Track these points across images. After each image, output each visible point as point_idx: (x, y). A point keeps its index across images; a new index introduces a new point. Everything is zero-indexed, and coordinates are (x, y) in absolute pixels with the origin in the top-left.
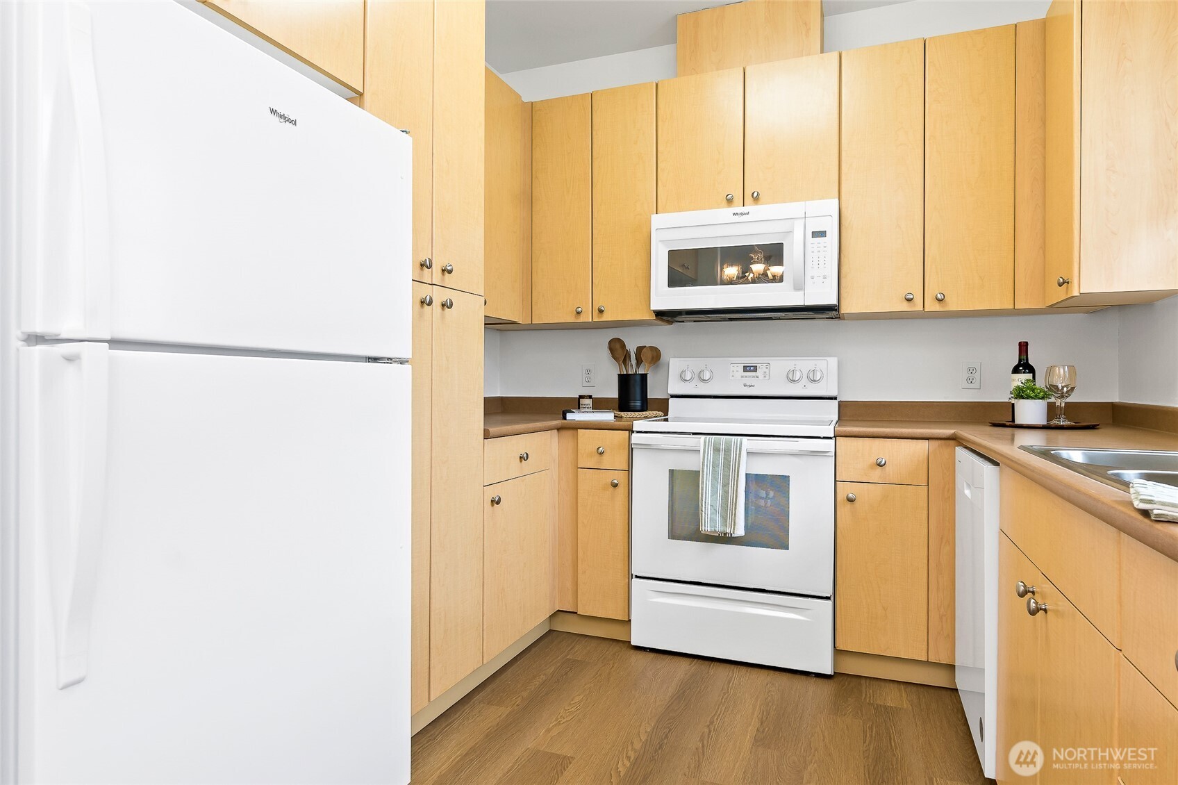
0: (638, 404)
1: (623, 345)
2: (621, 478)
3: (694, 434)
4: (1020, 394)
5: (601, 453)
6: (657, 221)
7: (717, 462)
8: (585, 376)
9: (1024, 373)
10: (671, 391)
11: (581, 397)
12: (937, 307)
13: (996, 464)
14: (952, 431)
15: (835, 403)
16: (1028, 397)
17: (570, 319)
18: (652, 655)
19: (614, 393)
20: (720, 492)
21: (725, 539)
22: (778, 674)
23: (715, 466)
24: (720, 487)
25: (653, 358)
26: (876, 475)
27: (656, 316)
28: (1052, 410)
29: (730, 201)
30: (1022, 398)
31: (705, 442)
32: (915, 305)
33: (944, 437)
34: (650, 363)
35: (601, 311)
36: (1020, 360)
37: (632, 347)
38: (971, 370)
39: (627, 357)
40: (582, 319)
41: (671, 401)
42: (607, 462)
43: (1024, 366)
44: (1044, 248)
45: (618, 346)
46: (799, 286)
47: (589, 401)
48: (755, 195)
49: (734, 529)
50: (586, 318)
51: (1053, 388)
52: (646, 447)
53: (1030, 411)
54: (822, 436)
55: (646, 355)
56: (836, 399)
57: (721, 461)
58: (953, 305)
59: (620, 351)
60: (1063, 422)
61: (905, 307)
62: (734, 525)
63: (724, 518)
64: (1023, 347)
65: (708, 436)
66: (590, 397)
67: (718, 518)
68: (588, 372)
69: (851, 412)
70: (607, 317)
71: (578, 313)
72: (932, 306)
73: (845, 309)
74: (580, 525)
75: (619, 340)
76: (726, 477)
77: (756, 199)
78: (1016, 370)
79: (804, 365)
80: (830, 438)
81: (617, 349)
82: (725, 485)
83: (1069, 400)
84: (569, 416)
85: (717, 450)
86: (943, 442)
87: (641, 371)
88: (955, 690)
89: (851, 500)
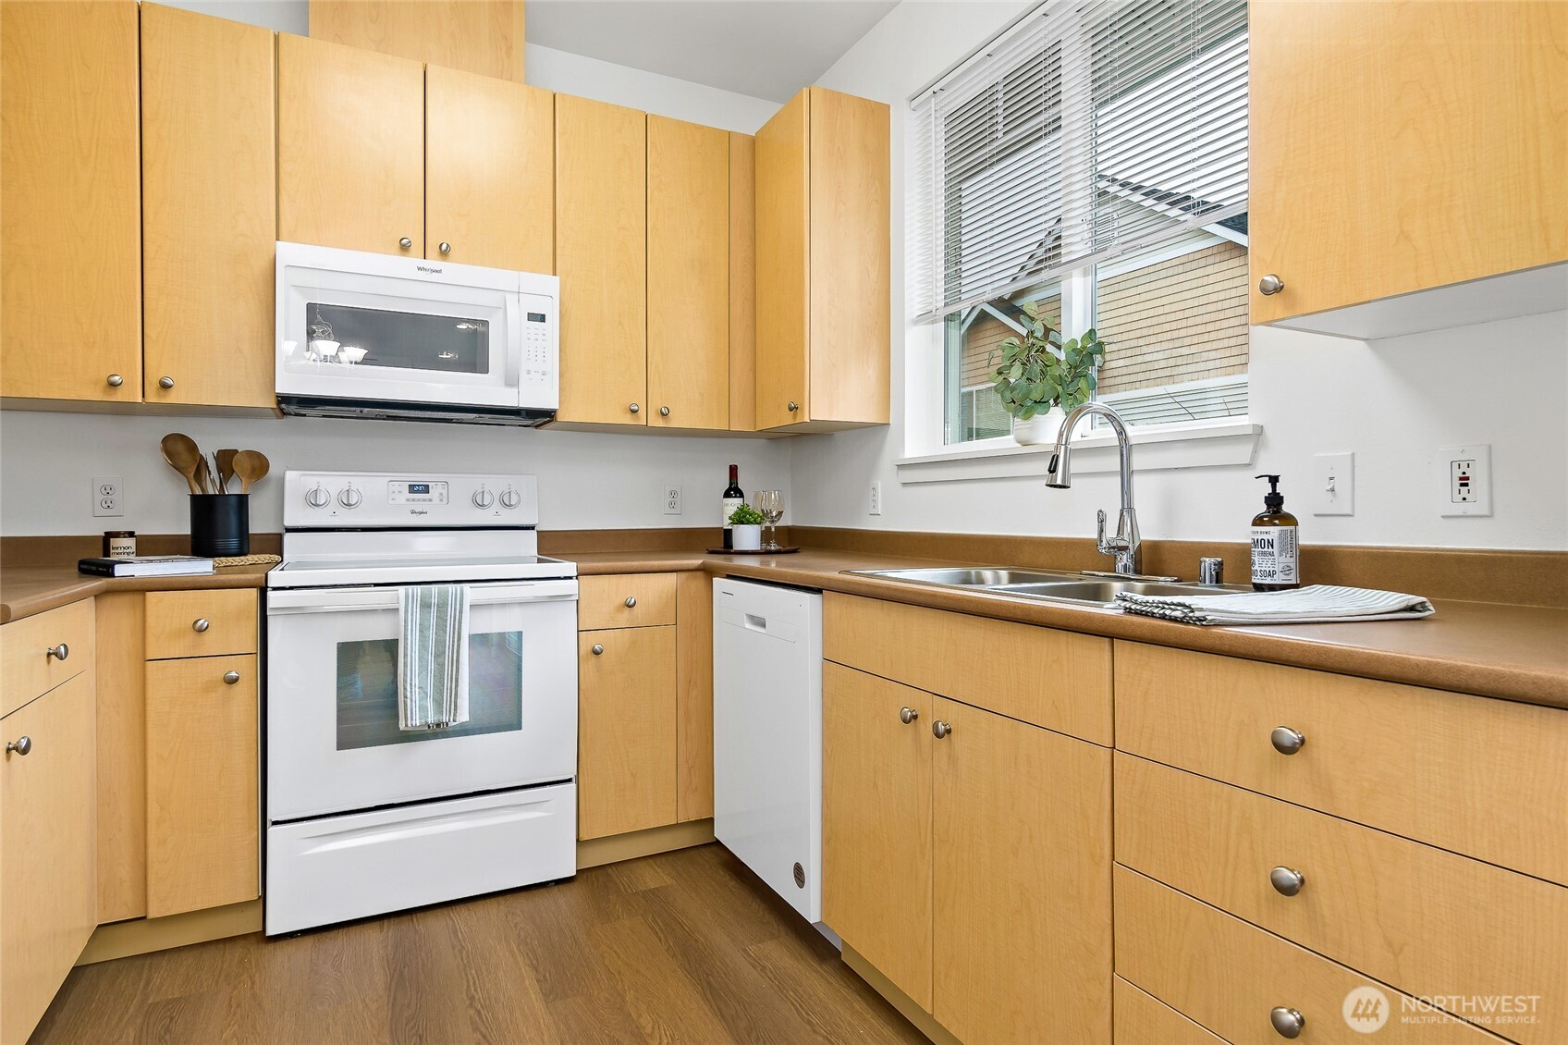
0: (234, 543)
1: (192, 447)
2: (246, 669)
3: (376, 585)
4: (742, 518)
5: (201, 631)
6: (287, 252)
7: (426, 623)
8: (99, 497)
9: (735, 497)
10: (288, 523)
11: (109, 535)
12: (659, 423)
13: (818, 591)
14: (701, 561)
15: (533, 534)
16: (749, 523)
17: (96, 395)
18: (309, 940)
19: (182, 526)
20: (432, 666)
21: (437, 731)
22: (510, 898)
23: (423, 629)
24: (431, 658)
25: (254, 469)
26: (624, 618)
27: (279, 403)
28: (766, 536)
29: (405, 248)
30: (742, 523)
31: (407, 596)
32: (638, 418)
33: (693, 568)
34: (250, 477)
35: (165, 386)
36: (731, 484)
37: (208, 449)
38: (673, 494)
39: (201, 465)
40: (120, 396)
41: (288, 538)
42: (210, 643)
43: (733, 491)
44: (754, 370)
45: (180, 447)
46: (512, 381)
47: (131, 542)
48: (444, 247)
49: (455, 715)
50: (130, 394)
51: (766, 514)
52: (290, 612)
53: (747, 537)
54: (562, 575)
55: (240, 465)
56: (533, 528)
57: (433, 621)
58: (676, 422)
59: (185, 457)
60: (773, 547)
61: (627, 420)
62: (456, 710)
63: (439, 704)
64: (733, 471)
65: (410, 587)
66: (131, 534)
67: (430, 704)
68: (108, 490)
69: (553, 544)
70: (173, 398)
71: (113, 385)
72: (656, 422)
73: (561, 417)
74: (152, 761)
75: (183, 437)
76: (440, 643)
77: (444, 254)
78: (727, 495)
79: (495, 484)
80: (571, 578)
81: (180, 452)
82: (439, 655)
83: (780, 523)
84: (120, 570)
85: (426, 605)
86: (689, 574)
87: (234, 489)
88: (718, 843)
89: (596, 653)
